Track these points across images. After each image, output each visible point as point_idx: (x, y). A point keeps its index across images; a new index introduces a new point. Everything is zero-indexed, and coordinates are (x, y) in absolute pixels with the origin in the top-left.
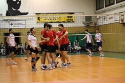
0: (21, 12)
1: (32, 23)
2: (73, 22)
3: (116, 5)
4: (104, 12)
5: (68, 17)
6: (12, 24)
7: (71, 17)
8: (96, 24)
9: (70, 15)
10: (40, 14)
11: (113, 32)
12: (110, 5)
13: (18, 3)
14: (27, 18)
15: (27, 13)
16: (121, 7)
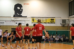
0: (23, 16)
2: (55, 23)
5: (52, 20)
6: (16, 23)
7: (53, 20)
8: (69, 25)
9: (52, 18)
10: (34, 17)
13: (21, 10)
14: (26, 19)
15: (26, 17)
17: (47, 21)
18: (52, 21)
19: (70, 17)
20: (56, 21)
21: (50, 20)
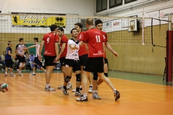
1: (6, 27)
3: (124, 6)
4: (107, 15)
5: (58, 19)
7: (61, 19)
9: (60, 17)
10: (18, 13)
11: (122, 42)
12: (116, 5)
16: (131, 9)
17: (48, 22)
18: (59, 22)
19: (98, 13)
20: (68, 23)
21: (54, 20)
